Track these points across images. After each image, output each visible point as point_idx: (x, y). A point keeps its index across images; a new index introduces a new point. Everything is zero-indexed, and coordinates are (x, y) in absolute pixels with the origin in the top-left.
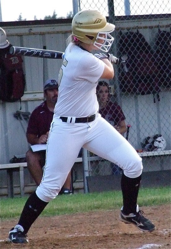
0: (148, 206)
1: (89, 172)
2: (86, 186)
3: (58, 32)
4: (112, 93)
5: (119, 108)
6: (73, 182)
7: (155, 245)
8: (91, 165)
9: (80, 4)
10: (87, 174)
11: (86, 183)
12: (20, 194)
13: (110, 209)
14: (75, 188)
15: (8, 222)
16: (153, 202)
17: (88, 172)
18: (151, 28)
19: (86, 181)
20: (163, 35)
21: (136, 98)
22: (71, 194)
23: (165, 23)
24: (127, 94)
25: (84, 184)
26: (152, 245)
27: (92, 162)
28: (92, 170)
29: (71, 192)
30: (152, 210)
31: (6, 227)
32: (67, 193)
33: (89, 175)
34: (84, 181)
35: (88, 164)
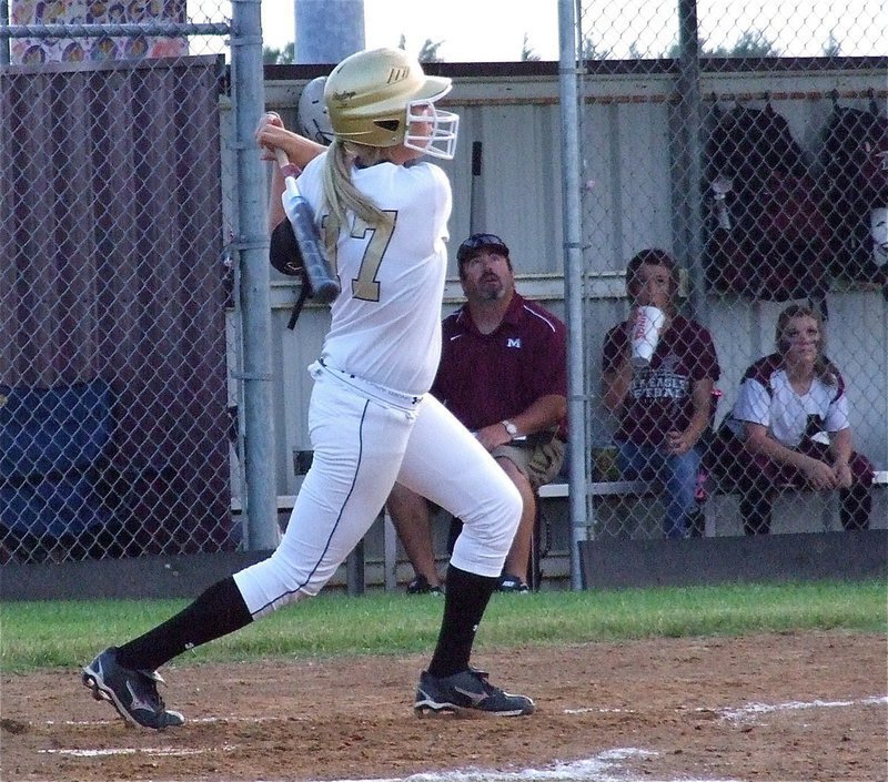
0: (699, 637)
1: (588, 527)
2: (578, 571)
3: (521, 102)
4: (682, 293)
5: (706, 336)
6: (539, 555)
7: (641, 751)
8: (595, 507)
9: (580, 19)
10: (580, 535)
11: (577, 561)
12: (382, 585)
13: (584, 639)
14: (547, 574)
15: (264, 666)
16: (718, 625)
17: (584, 529)
18: (814, 97)
19: (577, 553)
20: (850, 120)
21: (756, 308)
22: (525, 591)
23: (858, 83)
24: (731, 297)
25: (571, 563)
26: (631, 751)
27: (597, 499)
28: (596, 522)
29: (525, 588)
30: (706, 649)
31: (252, 681)
32: (510, 589)
33: (589, 535)
34: (570, 556)
35: (587, 503)
